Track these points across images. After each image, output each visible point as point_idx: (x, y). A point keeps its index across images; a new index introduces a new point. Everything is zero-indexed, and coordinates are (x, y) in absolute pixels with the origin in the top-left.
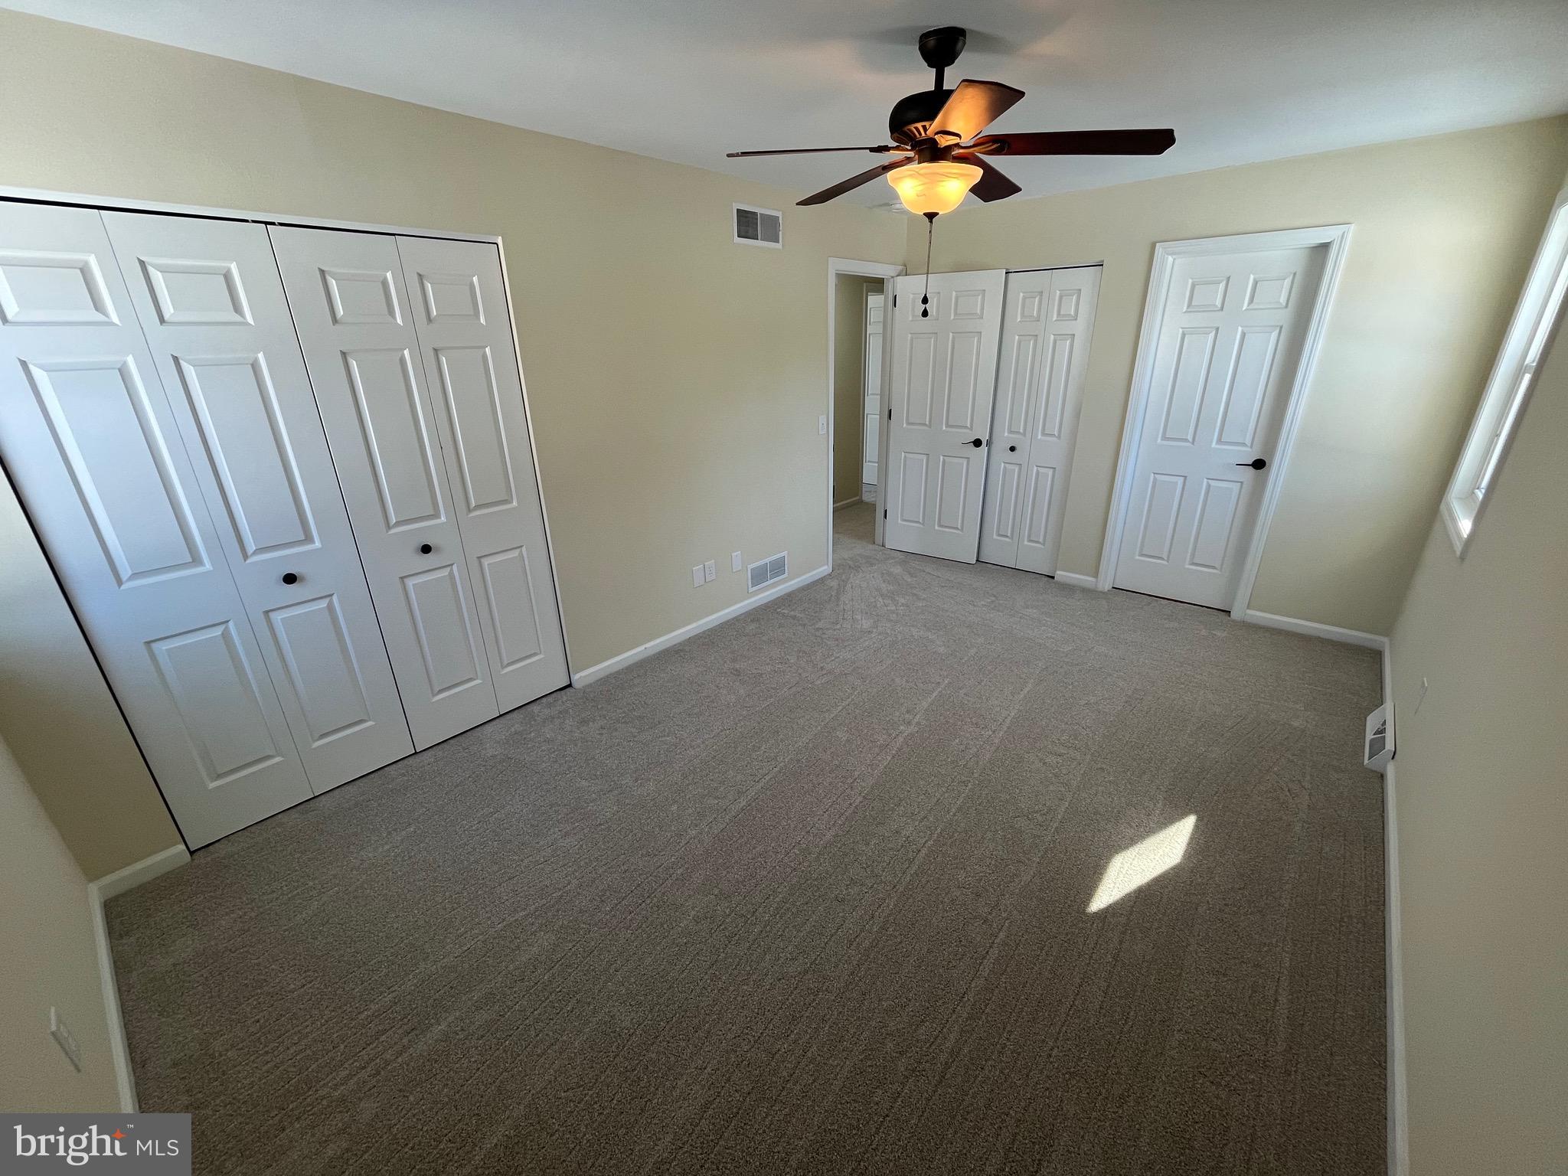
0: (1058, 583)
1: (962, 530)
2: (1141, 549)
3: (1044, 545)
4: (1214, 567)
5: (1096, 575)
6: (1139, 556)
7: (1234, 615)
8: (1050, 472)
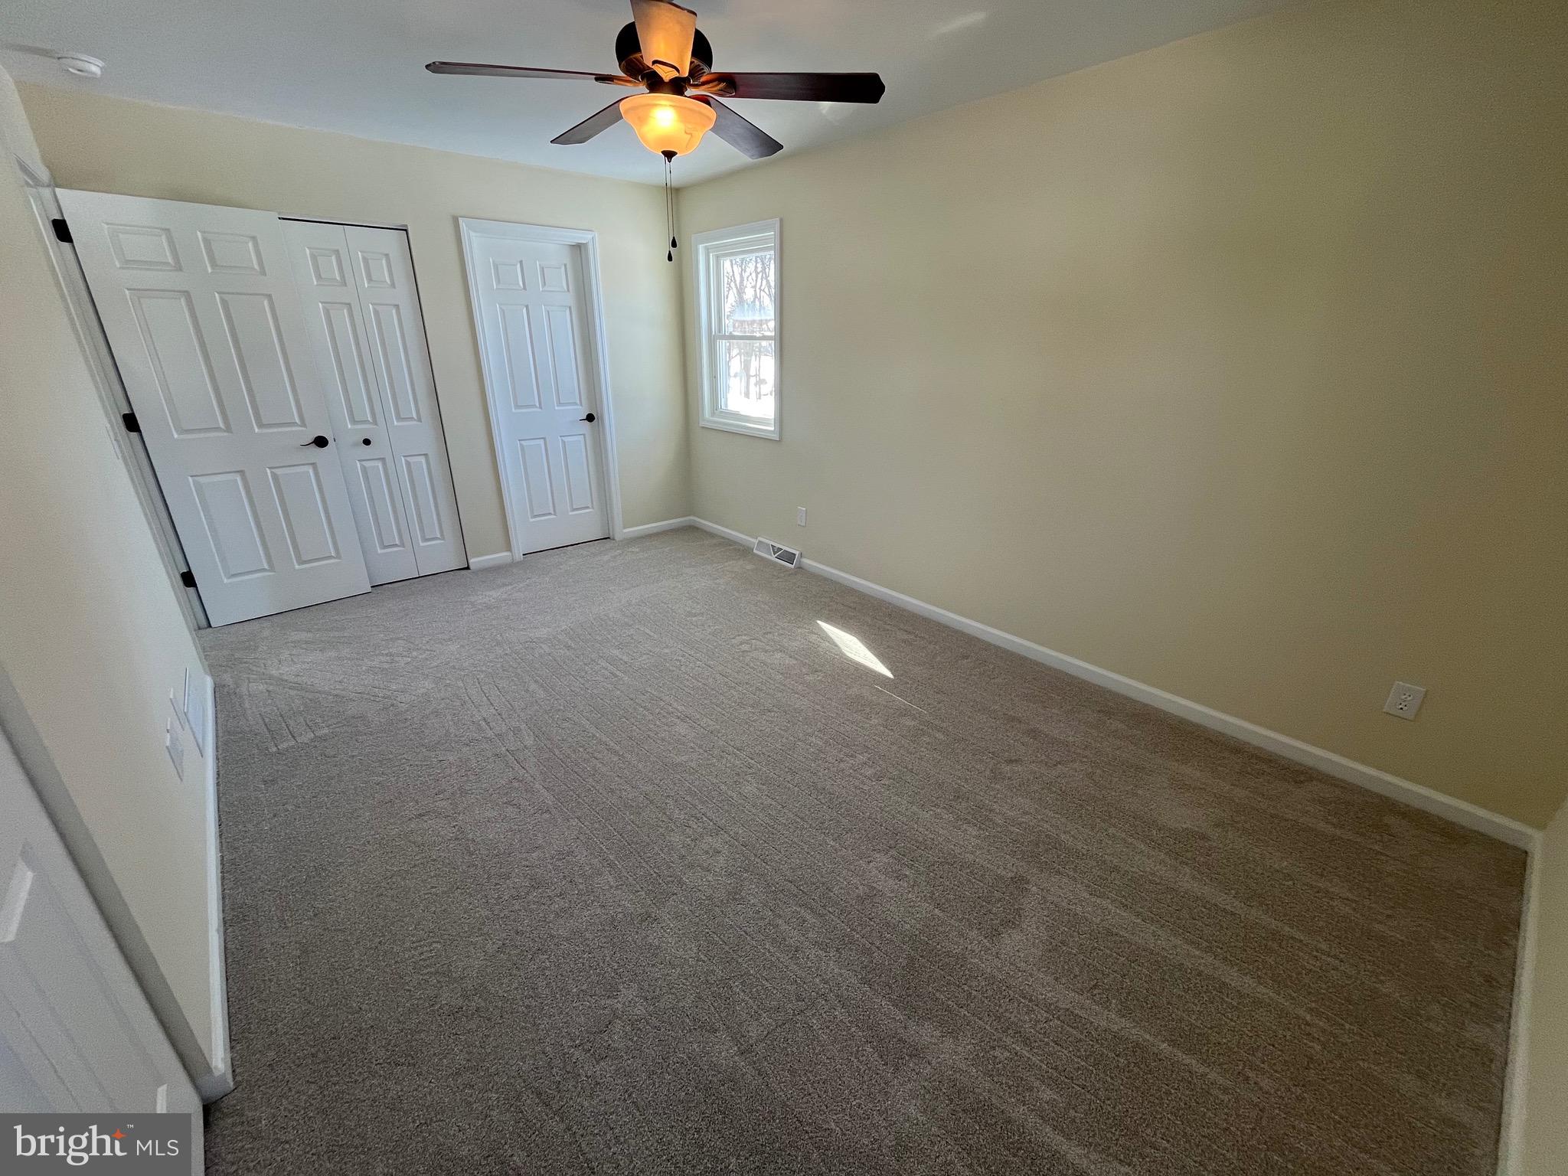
0: (476, 573)
1: (338, 556)
2: (532, 511)
3: (443, 539)
4: (588, 508)
5: (509, 548)
6: (532, 518)
7: (618, 537)
8: (422, 459)
